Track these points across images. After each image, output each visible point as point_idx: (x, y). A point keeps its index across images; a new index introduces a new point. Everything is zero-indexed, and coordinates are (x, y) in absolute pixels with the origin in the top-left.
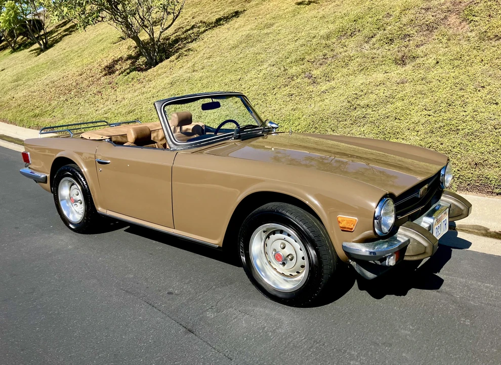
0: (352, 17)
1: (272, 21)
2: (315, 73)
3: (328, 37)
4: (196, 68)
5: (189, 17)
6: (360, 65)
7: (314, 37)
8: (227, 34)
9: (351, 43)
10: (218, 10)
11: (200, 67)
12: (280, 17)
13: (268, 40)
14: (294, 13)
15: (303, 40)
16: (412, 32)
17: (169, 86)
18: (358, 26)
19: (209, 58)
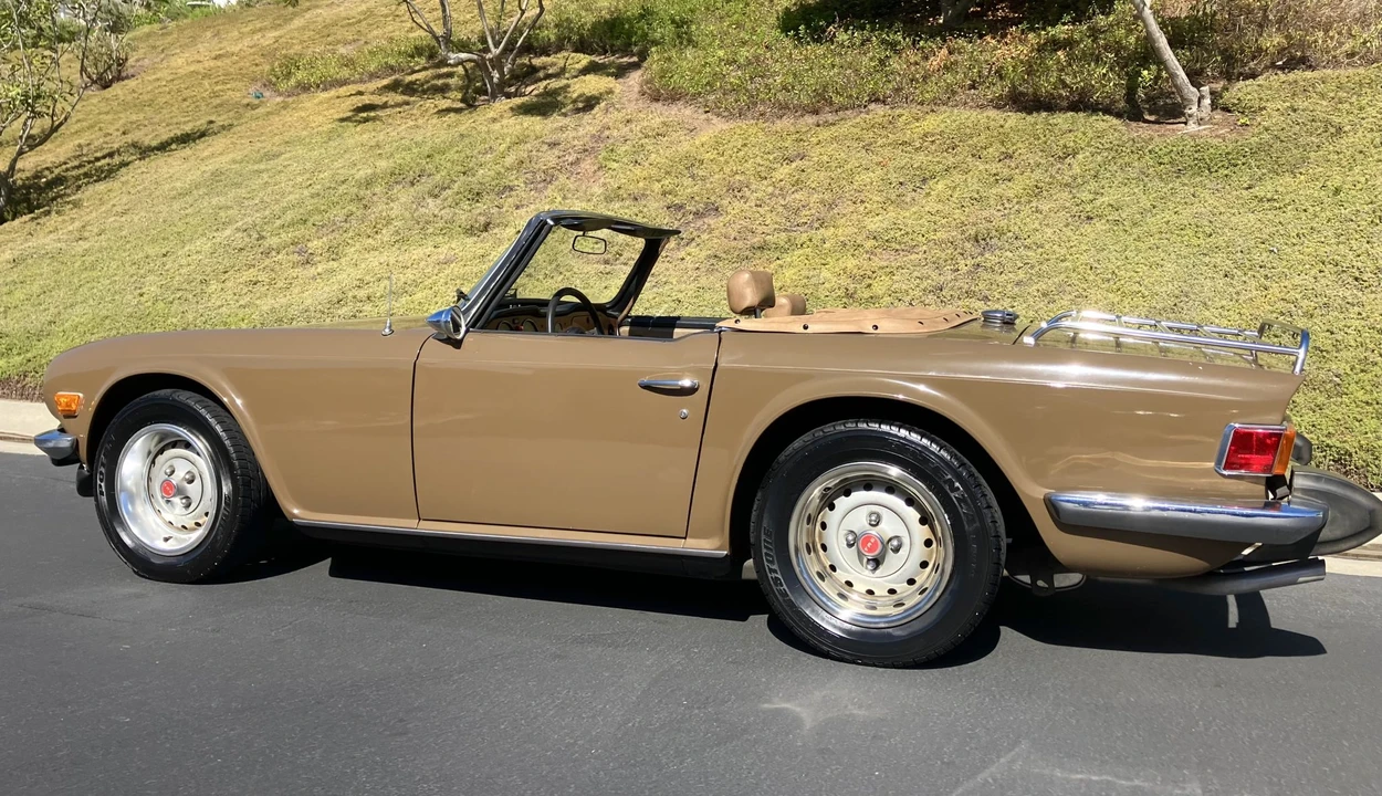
0: (426, 150)
1: (282, 149)
2: (315, 244)
3: (369, 183)
4: (86, 234)
5: (118, 130)
6: (397, 232)
7: (343, 182)
8: (176, 169)
9: (405, 195)
10: (183, 120)
11: (96, 230)
12: (300, 140)
13: (257, 182)
14: (330, 136)
15: (319, 187)
16: (516, 183)
17: (9, 266)
18: (430, 167)
19: (124, 213)
